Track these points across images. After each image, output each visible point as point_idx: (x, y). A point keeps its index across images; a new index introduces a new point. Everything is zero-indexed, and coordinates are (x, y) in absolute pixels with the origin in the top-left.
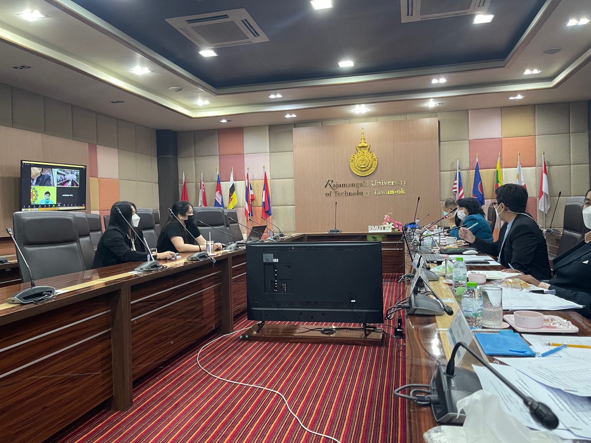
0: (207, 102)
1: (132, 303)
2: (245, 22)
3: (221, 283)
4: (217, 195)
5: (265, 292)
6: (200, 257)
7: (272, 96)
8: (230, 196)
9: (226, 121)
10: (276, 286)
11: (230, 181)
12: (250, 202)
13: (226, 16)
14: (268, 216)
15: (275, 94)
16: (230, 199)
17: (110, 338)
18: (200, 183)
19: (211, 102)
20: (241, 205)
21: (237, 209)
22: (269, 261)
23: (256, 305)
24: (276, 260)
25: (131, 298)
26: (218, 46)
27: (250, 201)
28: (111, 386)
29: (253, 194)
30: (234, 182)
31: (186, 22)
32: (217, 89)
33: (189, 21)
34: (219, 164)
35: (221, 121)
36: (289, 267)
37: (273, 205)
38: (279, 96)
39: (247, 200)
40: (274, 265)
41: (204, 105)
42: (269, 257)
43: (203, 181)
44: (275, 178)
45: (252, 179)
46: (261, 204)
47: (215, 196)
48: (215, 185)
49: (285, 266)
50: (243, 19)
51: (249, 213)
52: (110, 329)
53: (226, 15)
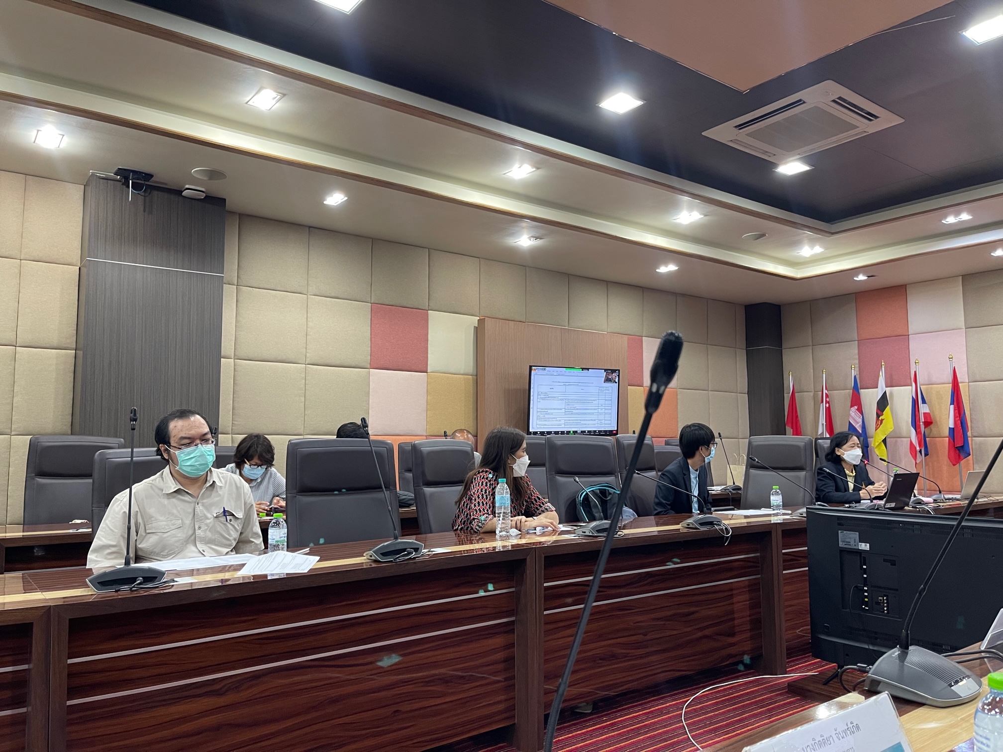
0: (818, 249)
1: (545, 585)
2: (840, 102)
3: (759, 576)
4: (853, 414)
5: (843, 608)
6: (702, 524)
7: (951, 220)
8: (878, 416)
9: (867, 278)
10: (866, 600)
11: (877, 388)
12: (920, 428)
13: (800, 102)
14: (962, 455)
15: (957, 214)
16: (879, 422)
17: (512, 631)
18: (821, 393)
19: (826, 249)
20: (904, 433)
21: (896, 441)
22: (849, 547)
23: (827, 631)
24: (865, 547)
25: (545, 577)
26: (805, 152)
27: (922, 426)
28: (512, 708)
29: (928, 411)
30: (888, 390)
31: (734, 129)
32: (832, 224)
33: (740, 126)
34: (857, 357)
35: (855, 279)
36: (893, 563)
37: (975, 434)
38: (965, 217)
39: (915, 424)
40: (861, 556)
41: (812, 256)
42: (850, 538)
43: (826, 389)
44: (978, 379)
45: (927, 383)
46: (946, 432)
47: (850, 415)
48: (849, 395)
49: (885, 560)
50: (835, 97)
51: (918, 449)
52: (513, 619)
53: (800, 100)
